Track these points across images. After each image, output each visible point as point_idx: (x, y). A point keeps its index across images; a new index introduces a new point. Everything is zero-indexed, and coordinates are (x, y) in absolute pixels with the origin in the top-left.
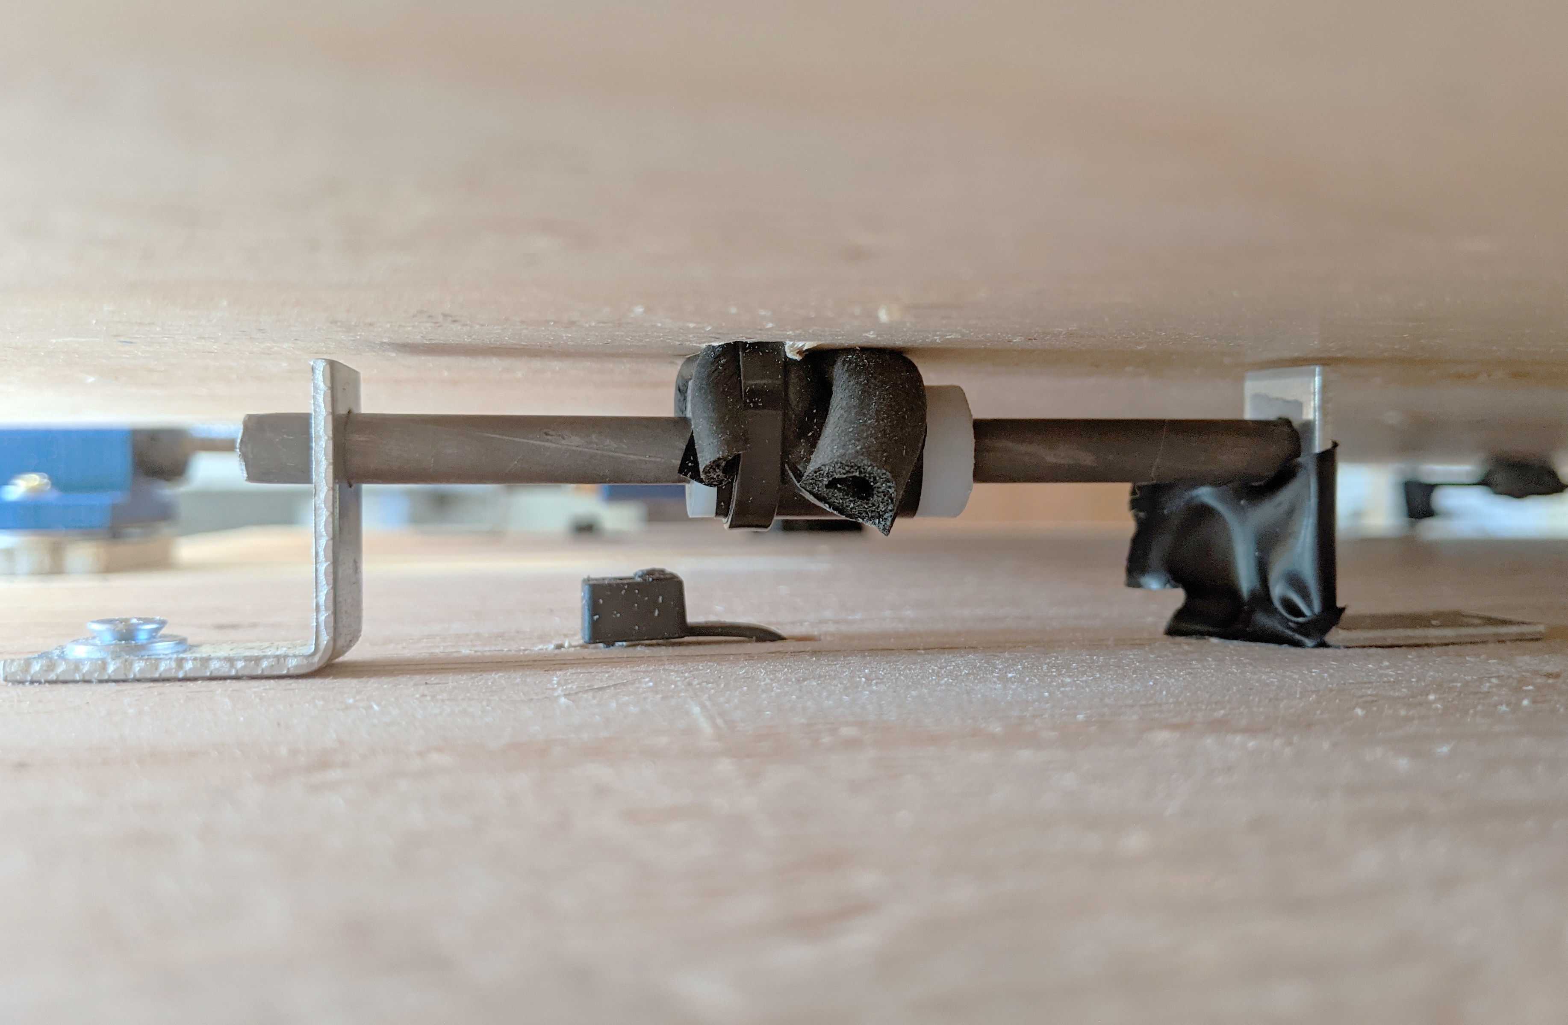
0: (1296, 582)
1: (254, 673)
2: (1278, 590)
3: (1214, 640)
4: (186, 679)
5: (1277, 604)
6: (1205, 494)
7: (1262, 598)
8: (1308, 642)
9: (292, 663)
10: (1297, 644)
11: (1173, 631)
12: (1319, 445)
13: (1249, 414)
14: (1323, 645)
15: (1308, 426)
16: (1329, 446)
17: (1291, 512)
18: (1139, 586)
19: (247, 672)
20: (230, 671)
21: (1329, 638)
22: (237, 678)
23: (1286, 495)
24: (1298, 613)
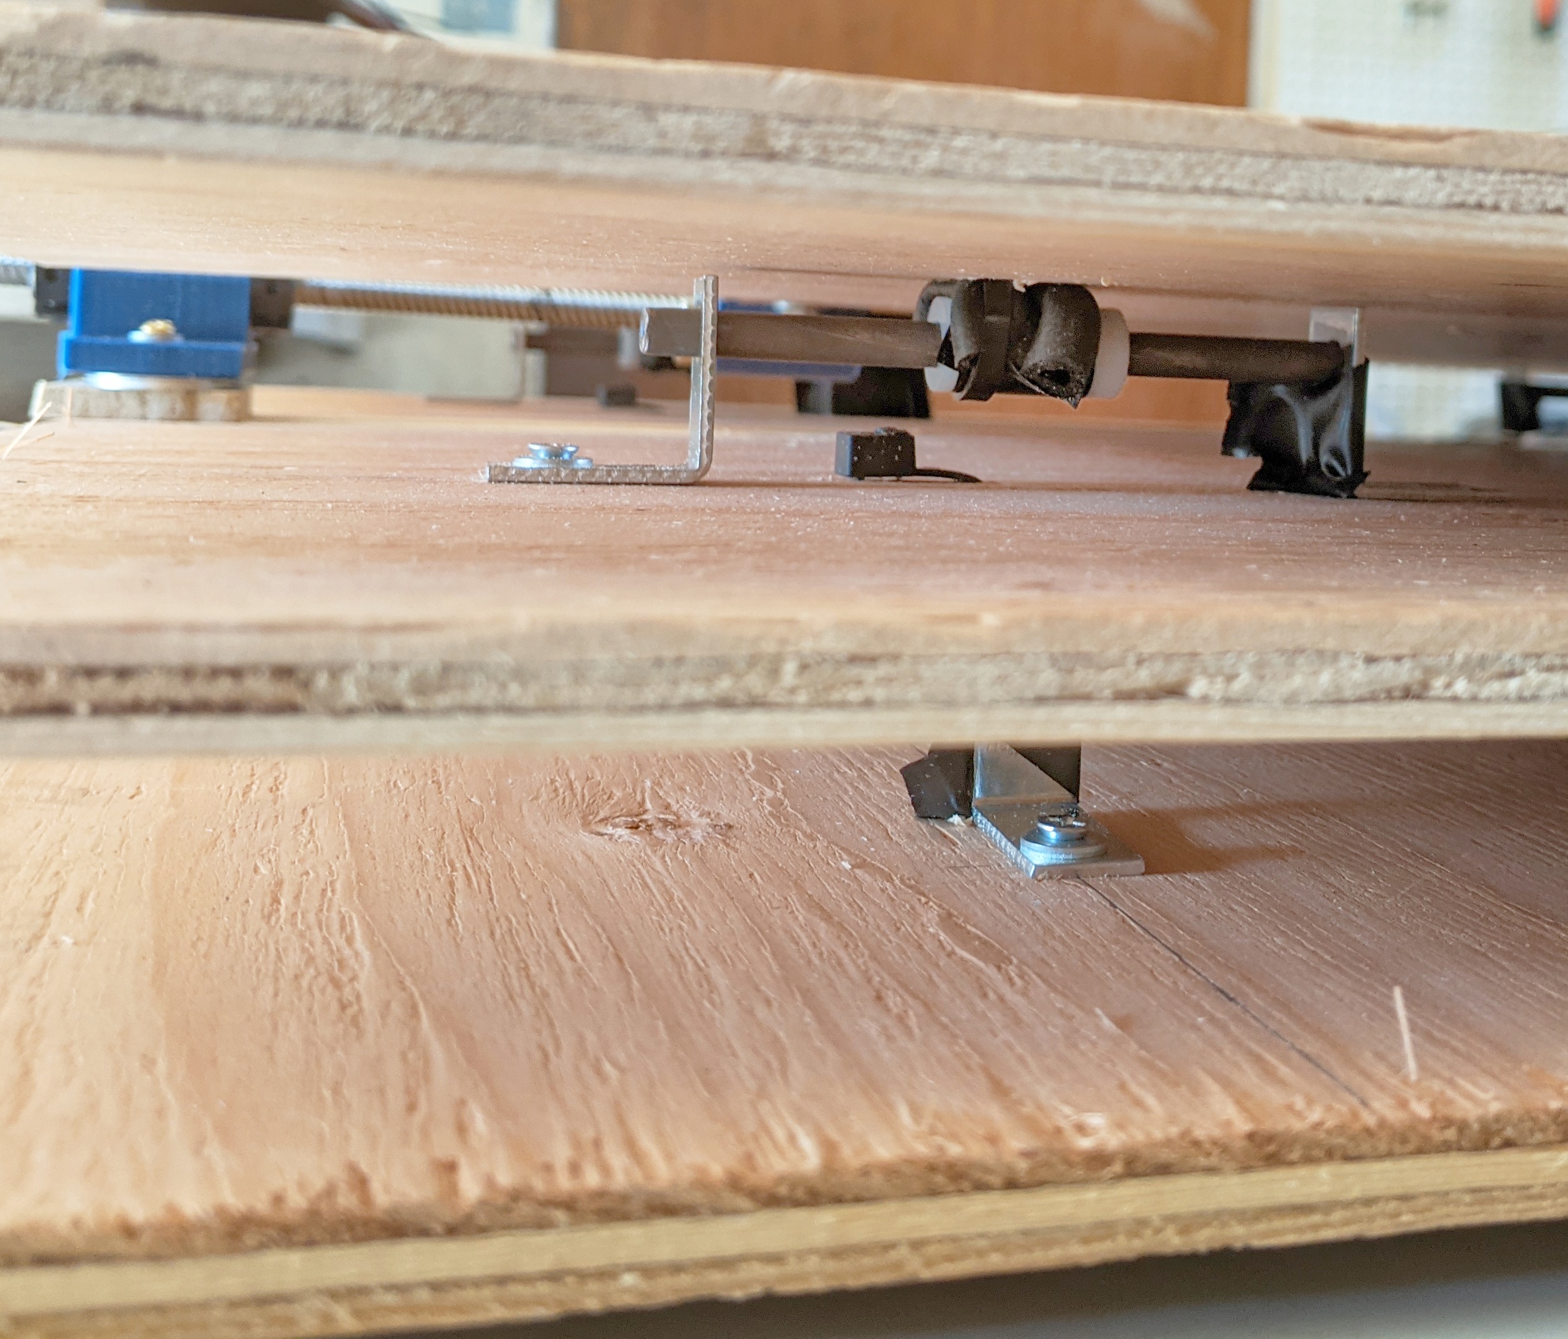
0: (1336, 453)
1: (658, 481)
2: (1325, 458)
3: (1281, 493)
4: (612, 484)
5: (1324, 469)
6: (1280, 391)
7: (1315, 464)
8: (1344, 495)
9: (684, 475)
10: (1336, 496)
11: (1253, 486)
12: (1356, 361)
13: (1312, 337)
14: (1353, 497)
15: (1350, 347)
16: (1362, 361)
17: (1336, 406)
18: (1231, 454)
19: (653, 480)
20: (643, 479)
21: (1357, 492)
22: (646, 484)
23: (1332, 395)
24: (1336, 474)
